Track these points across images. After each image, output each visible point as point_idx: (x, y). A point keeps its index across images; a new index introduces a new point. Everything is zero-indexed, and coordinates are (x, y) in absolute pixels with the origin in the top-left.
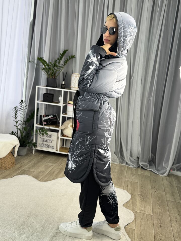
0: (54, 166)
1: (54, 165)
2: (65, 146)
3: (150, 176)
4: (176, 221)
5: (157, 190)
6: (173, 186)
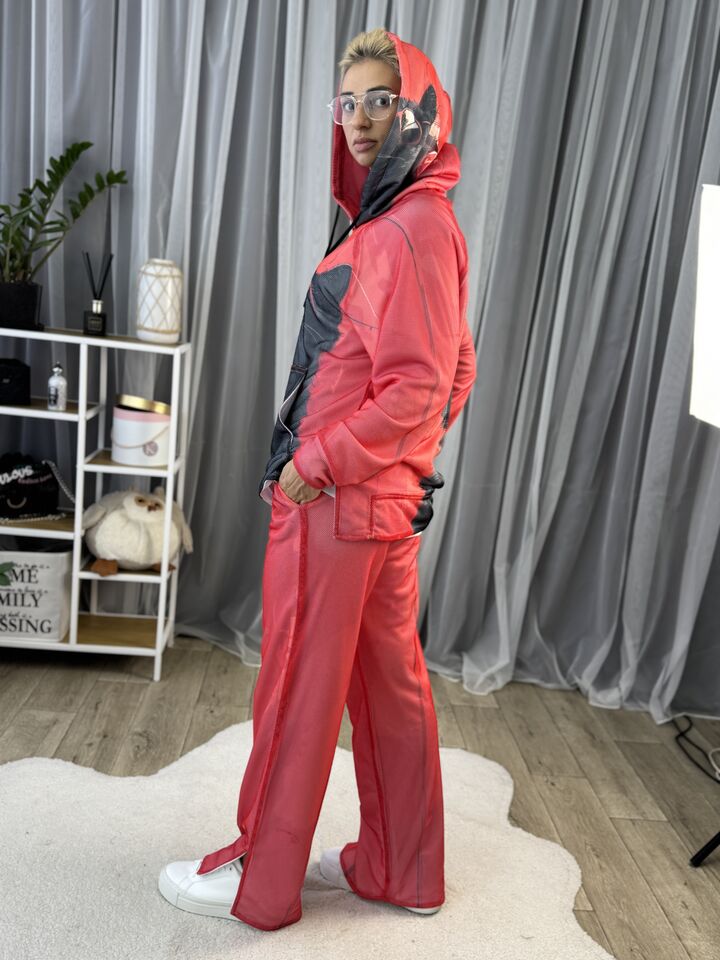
0: (67, 728)
1: (67, 719)
2: (98, 611)
3: (500, 708)
4: (691, 919)
5: (556, 774)
6: (601, 742)
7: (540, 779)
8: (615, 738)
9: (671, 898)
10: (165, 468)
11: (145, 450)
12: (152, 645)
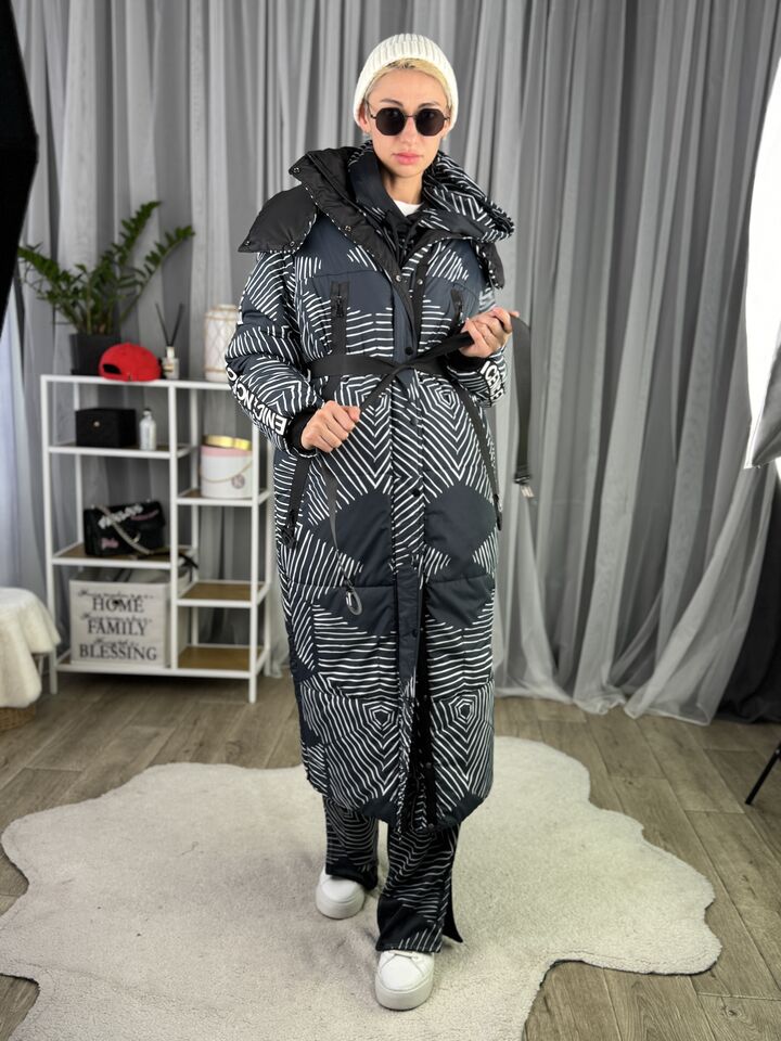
0: (166, 738)
1: (166, 733)
2: (199, 642)
3: (588, 722)
4: (750, 889)
5: (635, 775)
6: (690, 750)
7: (618, 778)
8: (706, 747)
9: (733, 873)
10: (250, 499)
11: (233, 484)
12: (246, 667)
